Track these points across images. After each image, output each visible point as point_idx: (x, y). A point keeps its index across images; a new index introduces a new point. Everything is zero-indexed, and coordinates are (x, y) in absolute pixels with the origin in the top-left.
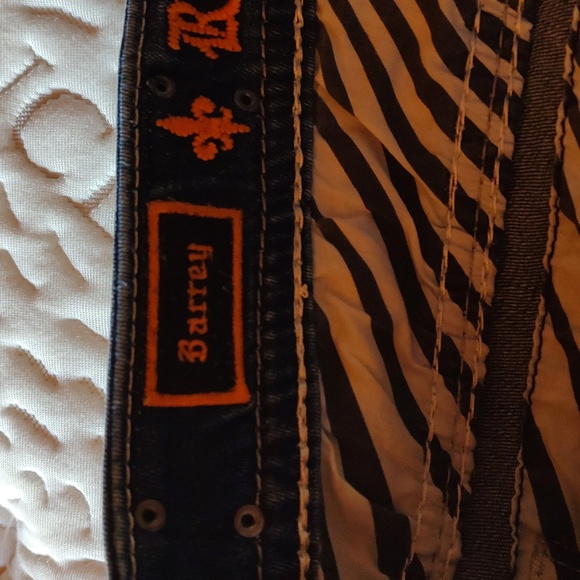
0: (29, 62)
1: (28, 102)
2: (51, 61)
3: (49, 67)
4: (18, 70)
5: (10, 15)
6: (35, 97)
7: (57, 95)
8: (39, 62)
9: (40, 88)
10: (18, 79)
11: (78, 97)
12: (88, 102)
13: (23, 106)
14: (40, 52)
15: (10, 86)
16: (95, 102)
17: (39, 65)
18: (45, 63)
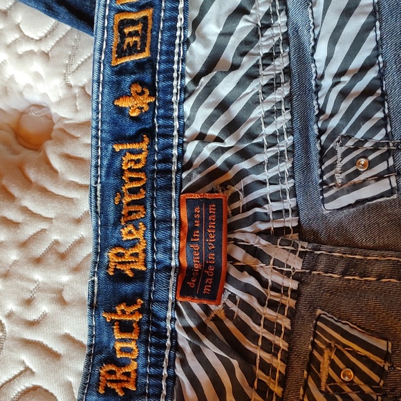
0: (22, 369)
1: (20, 390)
2: (34, 370)
3: (32, 373)
4: (16, 372)
5: (14, 342)
6: (23, 388)
7: (35, 388)
8: (27, 369)
9: (27, 383)
10: (15, 377)
11: (46, 391)
12: (52, 394)
13: (16, 392)
14: (28, 364)
15: (10, 380)
16: (55, 395)
17: (27, 371)
18: (31, 370)
